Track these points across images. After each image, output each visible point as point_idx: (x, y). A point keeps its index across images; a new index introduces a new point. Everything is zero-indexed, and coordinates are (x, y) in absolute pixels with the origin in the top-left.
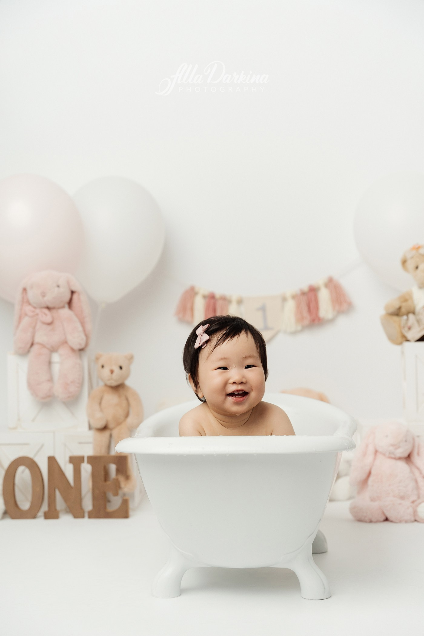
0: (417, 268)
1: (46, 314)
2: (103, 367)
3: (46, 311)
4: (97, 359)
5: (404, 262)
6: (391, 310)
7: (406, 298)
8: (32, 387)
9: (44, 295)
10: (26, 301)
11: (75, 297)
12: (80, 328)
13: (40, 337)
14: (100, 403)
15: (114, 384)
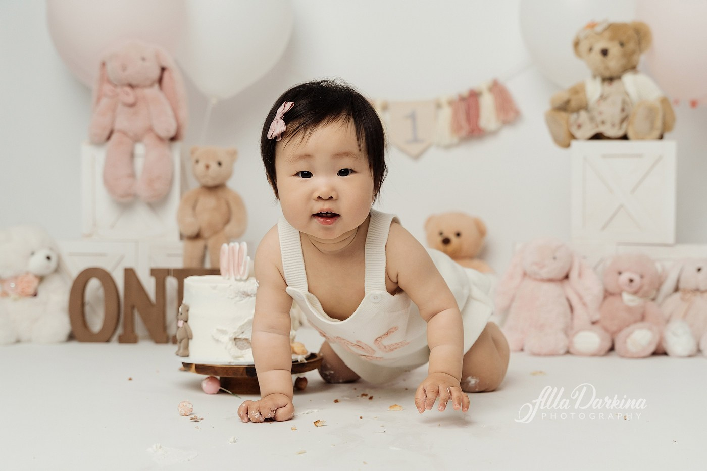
0: (591, 50)
1: (127, 94)
2: (197, 161)
3: (128, 89)
4: (193, 153)
5: (576, 44)
6: (559, 103)
7: (578, 90)
8: (109, 184)
9: (124, 68)
10: (105, 79)
11: (166, 75)
12: (170, 112)
13: (122, 123)
14: (194, 208)
15: (211, 183)
